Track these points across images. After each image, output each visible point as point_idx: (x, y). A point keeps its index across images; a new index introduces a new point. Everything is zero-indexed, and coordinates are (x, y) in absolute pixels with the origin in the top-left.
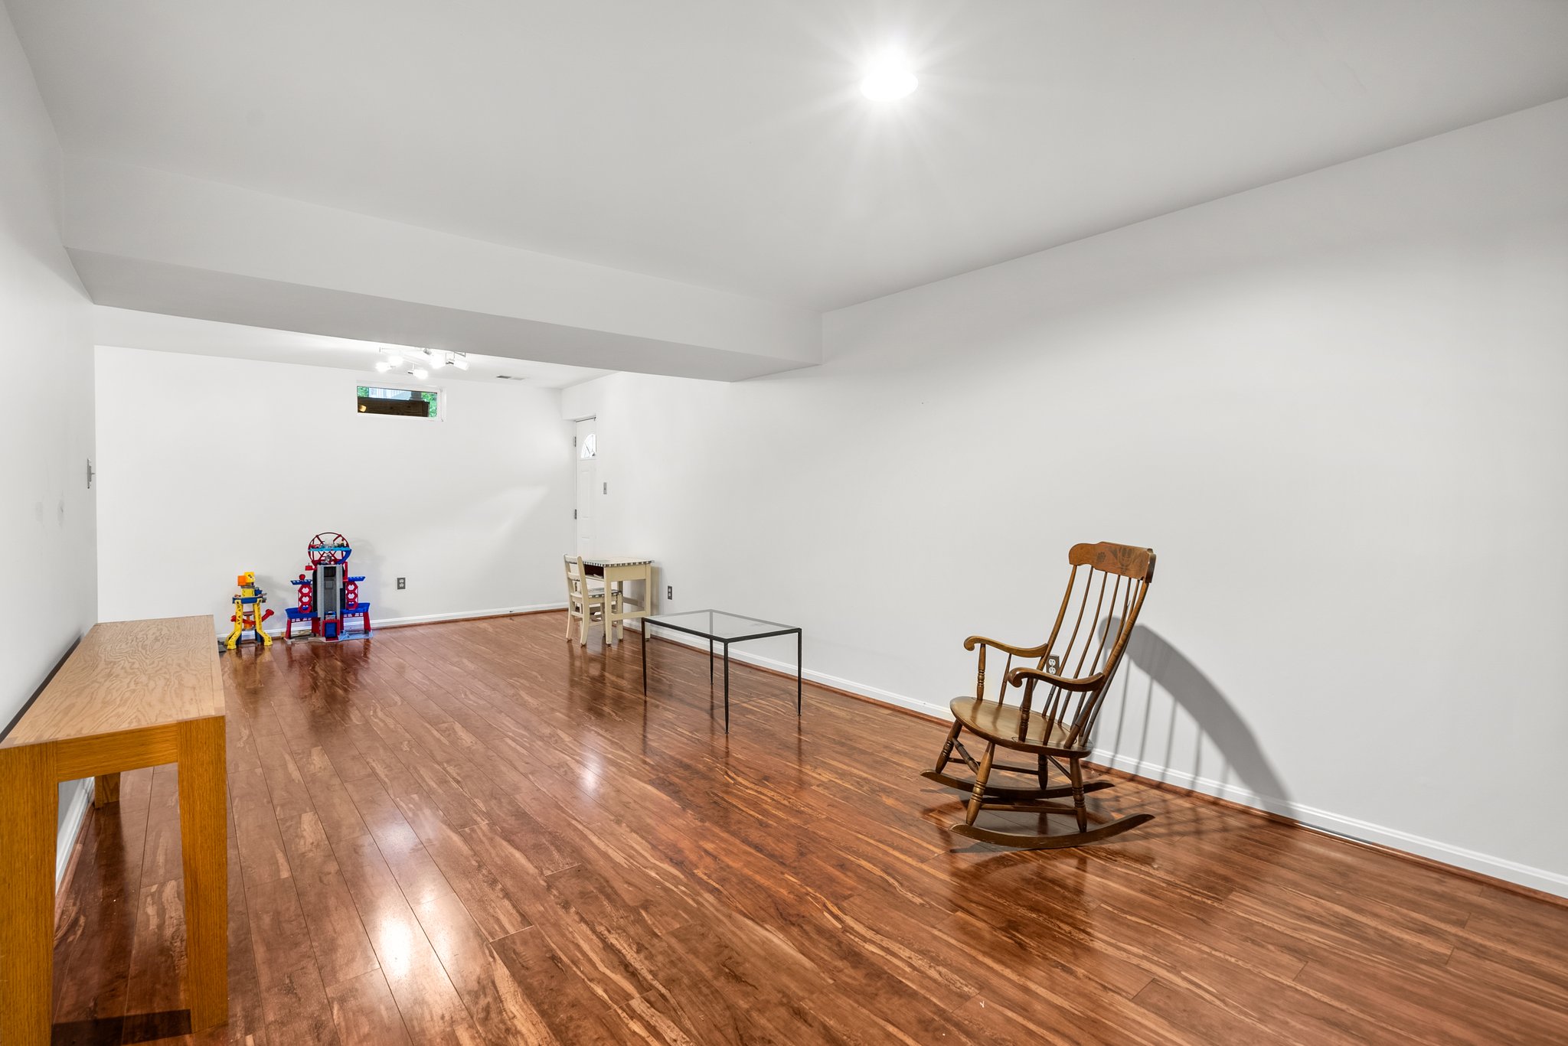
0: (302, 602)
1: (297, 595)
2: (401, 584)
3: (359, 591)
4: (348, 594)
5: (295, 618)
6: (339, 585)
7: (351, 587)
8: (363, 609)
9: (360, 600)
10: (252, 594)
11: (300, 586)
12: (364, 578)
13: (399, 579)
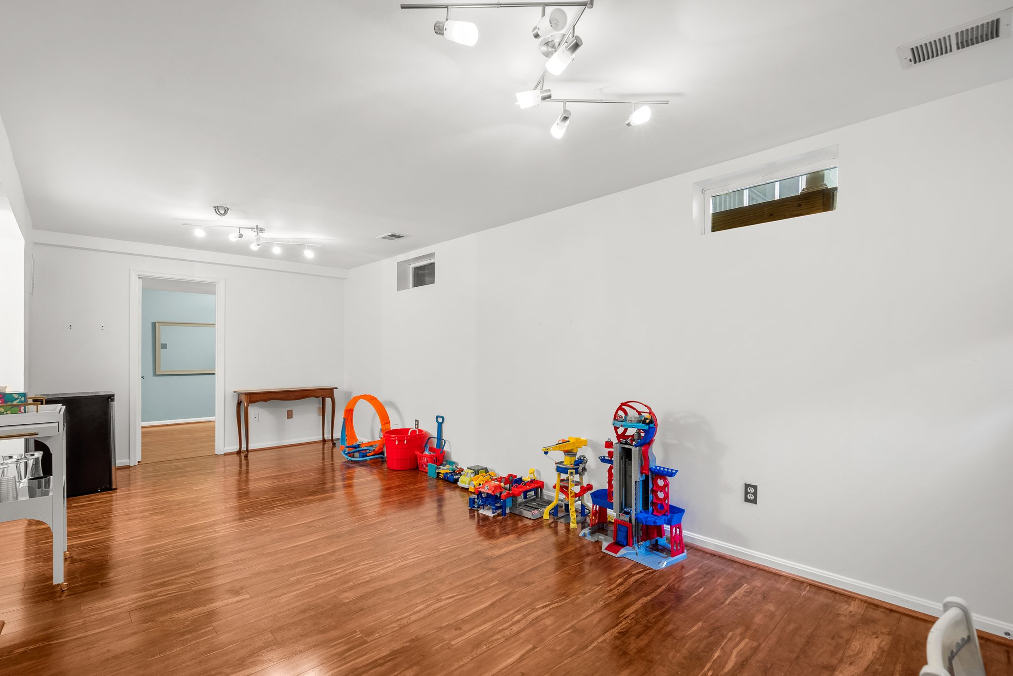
2: (751, 494)
3: (672, 489)
4: (656, 489)
6: (636, 476)
7: (661, 483)
9: (673, 501)
13: (747, 486)
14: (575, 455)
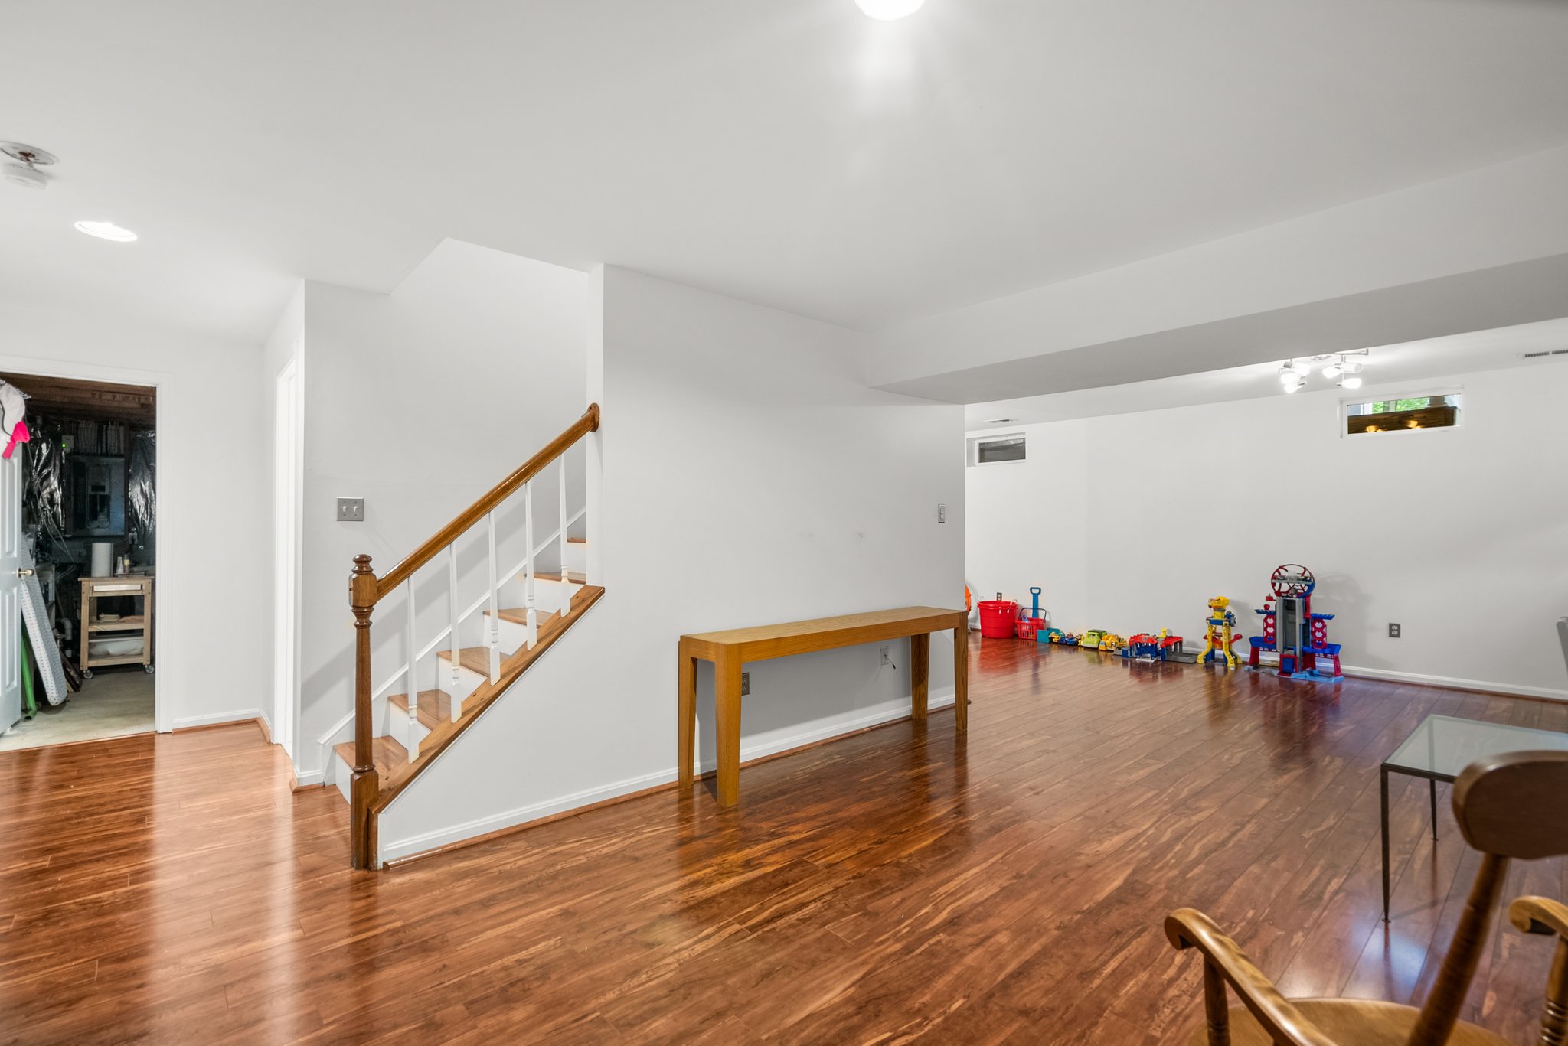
0: (1267, 632)
1: (1262, 625)
2: (1394, 631)
3: (1328, 630)
4: (1315, 632)
5: (1264, 647)
6: (1299, 620)
7: (1319, 625)
8: (1332, 650)
9: (1329, 640)
10: (1223, 617)
11: (1265, 615)
12: (1333, 616)
13: (1391, 625)
14: (1224, 610)
